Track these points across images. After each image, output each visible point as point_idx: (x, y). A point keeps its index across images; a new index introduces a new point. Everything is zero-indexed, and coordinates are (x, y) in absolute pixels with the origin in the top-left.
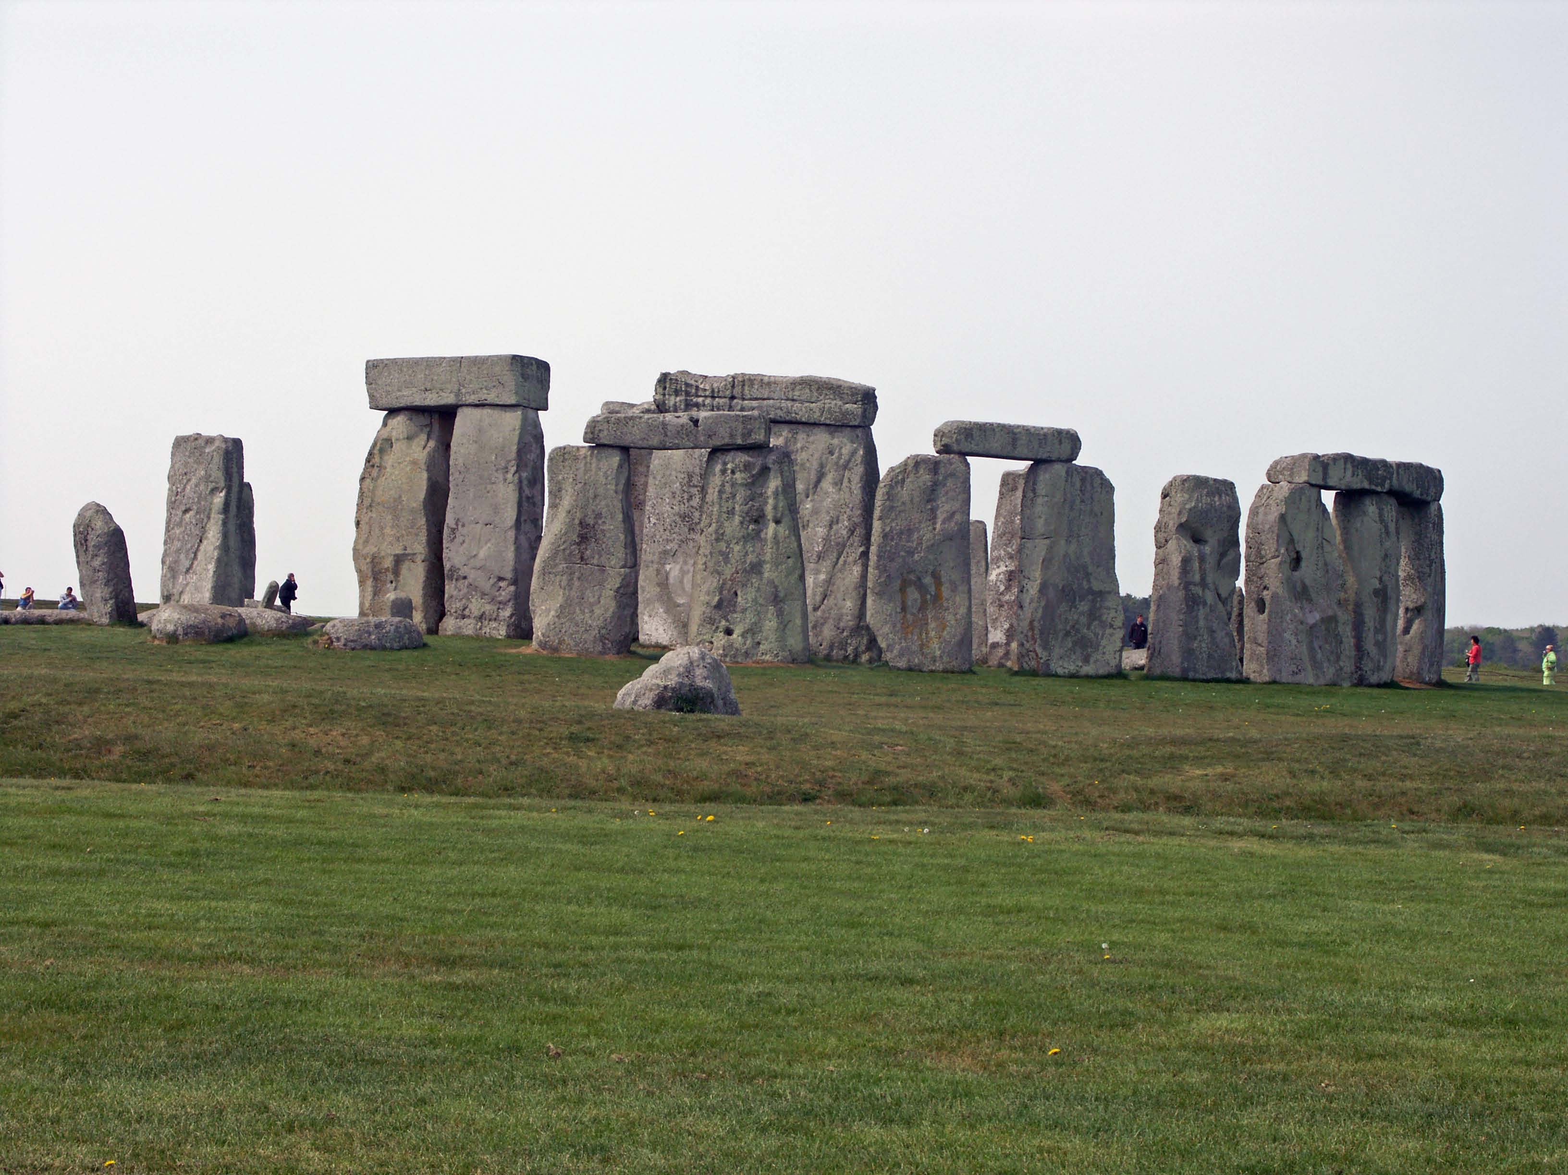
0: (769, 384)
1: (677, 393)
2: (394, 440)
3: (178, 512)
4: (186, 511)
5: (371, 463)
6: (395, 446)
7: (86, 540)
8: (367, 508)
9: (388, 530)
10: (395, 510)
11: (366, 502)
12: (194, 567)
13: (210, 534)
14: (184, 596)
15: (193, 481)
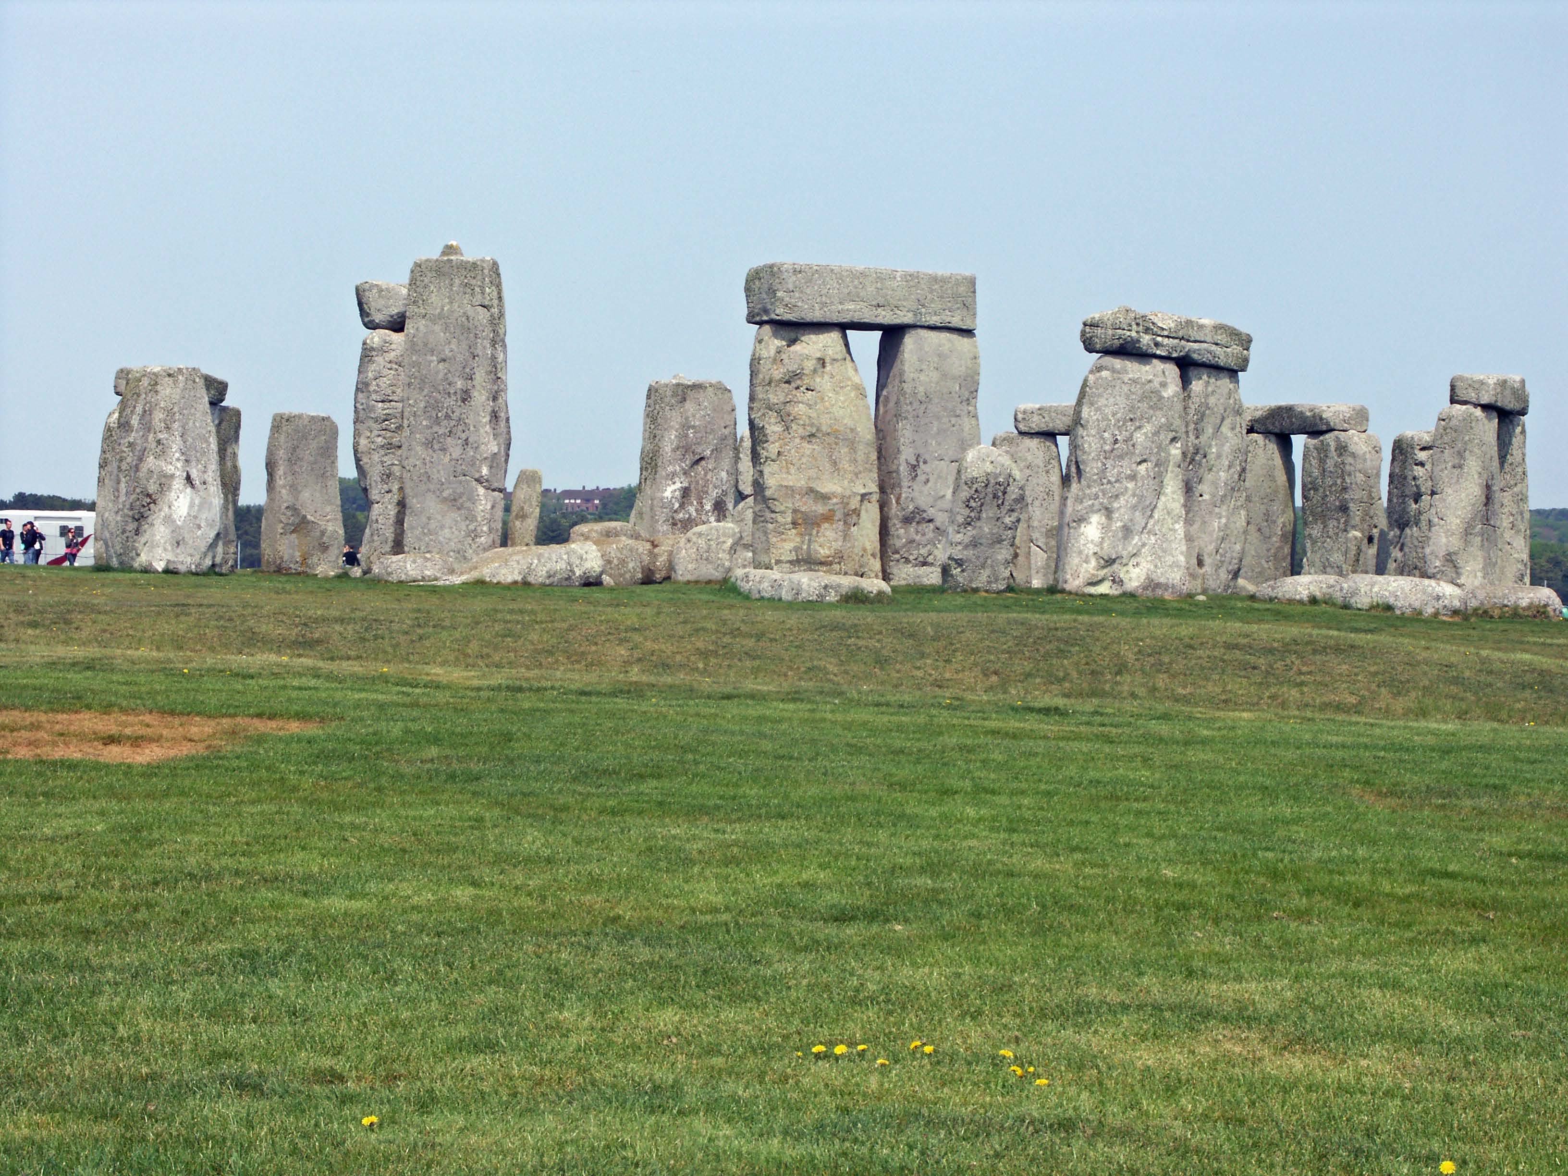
1: (1146, 330)
2: (828, 360)
3: (1125, 463)
4: (1140, 463)
5: (794, 385)
6: (828, 368)
7: (1004, 493)
8: (802, 438)
9: (845, 465)
10: (853, 443)
11: (801, 431)
12: (1149, 526)
13: (1168, 490)
14: (1137, 559)
15: (1148, 428)
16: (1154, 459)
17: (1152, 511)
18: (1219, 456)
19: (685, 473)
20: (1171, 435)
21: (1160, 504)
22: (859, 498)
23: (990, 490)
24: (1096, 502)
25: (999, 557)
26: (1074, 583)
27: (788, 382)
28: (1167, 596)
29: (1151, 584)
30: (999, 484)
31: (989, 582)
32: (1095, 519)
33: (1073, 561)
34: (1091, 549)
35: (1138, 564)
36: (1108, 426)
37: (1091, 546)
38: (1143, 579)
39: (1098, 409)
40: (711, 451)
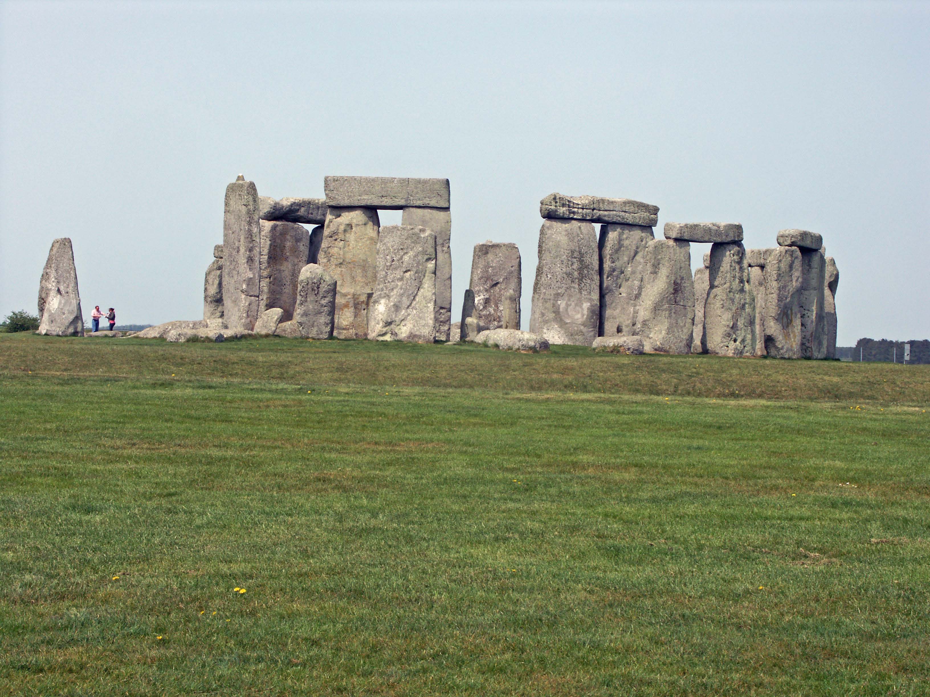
0: (612, 202)
1: (563, 205)
2: (353, 225)
3: (397, 272)
4: (406, 272)
5: (334, 238)
6: (354, 229)
7: (318, 288)
8: (336, 265)
9: (359, 278)
10: (364, 267)
11: (335, 262)
12: (413, 305)
13: (426, 286)
14: (406, 322)
15: (411, 253)
16: (415, 270)
17: (414, 297)
18: (633, 272)
19: (486, 291)
20: (426, 257)
21: (420, 293)
22: (366, 295)
23: (309, 286)
24: (382, 293)
25: (321, 321)
26: (372, 335)
27: (331, 237)
28: (420, 342)
29: (412, 336)
30: (314, 283)
31: (318, 334)
32: (383, 301)
33: (372, 323)
34: (380, 317)
35: (405, 325)
36: (389, 252)
37: (380, 315)
38: (408, 333)
39: (384, 244)
40: (504, 279)
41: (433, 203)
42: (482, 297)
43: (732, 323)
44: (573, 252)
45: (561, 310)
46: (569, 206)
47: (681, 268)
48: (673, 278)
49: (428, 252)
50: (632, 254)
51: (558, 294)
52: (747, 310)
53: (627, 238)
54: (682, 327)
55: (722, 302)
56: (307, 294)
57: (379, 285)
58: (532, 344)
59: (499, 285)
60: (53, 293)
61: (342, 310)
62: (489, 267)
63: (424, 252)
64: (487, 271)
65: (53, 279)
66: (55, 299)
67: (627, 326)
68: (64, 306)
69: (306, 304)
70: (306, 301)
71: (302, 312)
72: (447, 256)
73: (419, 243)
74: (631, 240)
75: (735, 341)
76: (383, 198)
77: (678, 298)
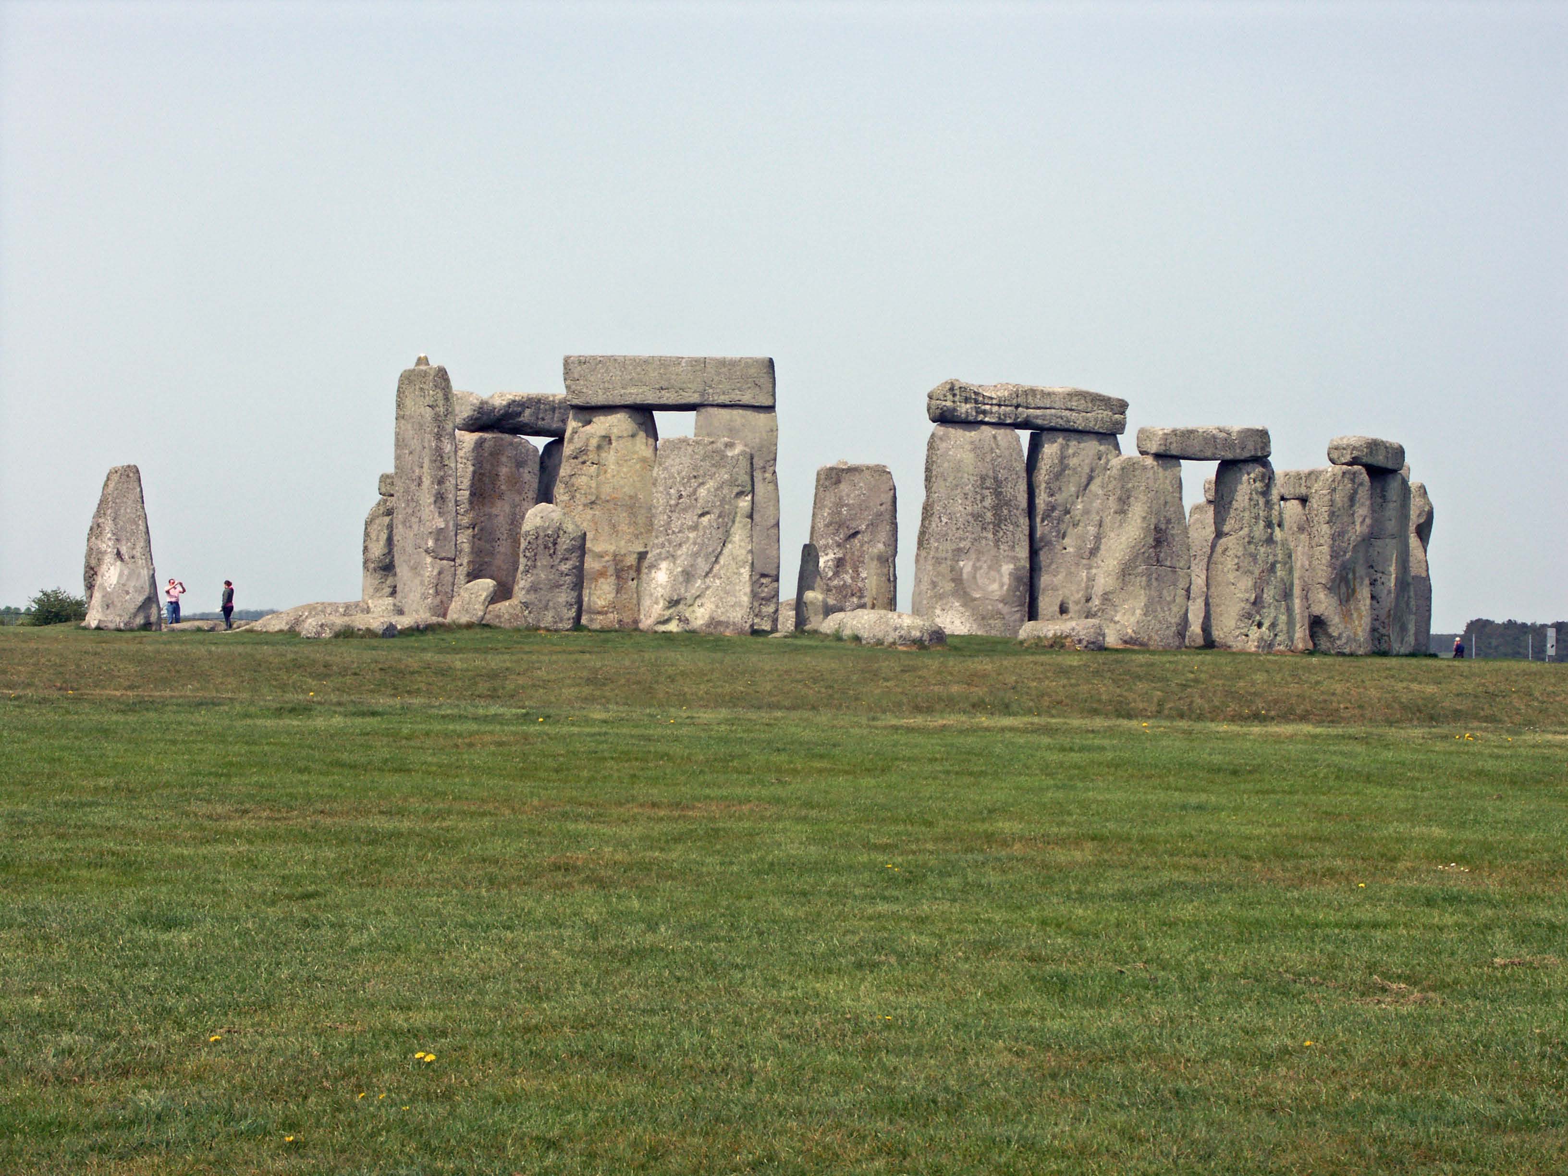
0: (1049, 394)
1: (967, 400)
2: (613, 438)
3: (688, 516)
4: (703, 515)
5: (580, 460)
6: (614, 444)
7: (555, 544)
8: (585, 505)
9: (623, 527)
10: (632, 507)
11: (583, 500)
12: (715, 570)
13: (736, 538)
14: (703, 600)
15: (711, 484)
16: (717, 511)
17: (717, 557)
18: (1086, 512)
19: (839, 545)
20: (736, 490)
21: (726, 551)
22: (635, 556)
23: (540, 541)
24: (663, 551)
25: (560, 600)
26: (646, 623)
27: (576, 458)
28: (728, 633)
29: (714, 623)
30: (548, 536)
31: (555, 622)
32: (664, 565)
33: (646, 602)
34: (660, 591)
35: (702, 605)
36: (674, 483)
37: (659, 589)
38: (707, 616)
39: (666, 469)
40: (868, 526)
41: (747, 399)
42: (831, 556)
43: (1254, 596)
44: (983, 478)
45: (965, 576)
46: (976, 402)
47: (1166, 503)
48: (1153, 521)
49: (739, 482)
50: (1084, 480)
51: (959, 550)
52: (1279, 574)
53: (1074, 455)
54: (1169, 603)
55: (1236, 561)
56: (535, 555)
57: (657, 537)
58: (916, 634)
59: (859, 536)
60: (109, 559)
61: (597, 581)
62: (843, 506)
63: (732, 482)
64: (840, 513)
65: (109, 535)
66: (112, 568)
67: (1077, 603)
68: (128, 580)
69: (535, 572)
70: (535, 567)
71: (528, 585)
72: (771, 487)
73: (724, 466)
74: (1081, 458)
75: (1260, 625)
76: (663, 392)
77: (1162, 555)
